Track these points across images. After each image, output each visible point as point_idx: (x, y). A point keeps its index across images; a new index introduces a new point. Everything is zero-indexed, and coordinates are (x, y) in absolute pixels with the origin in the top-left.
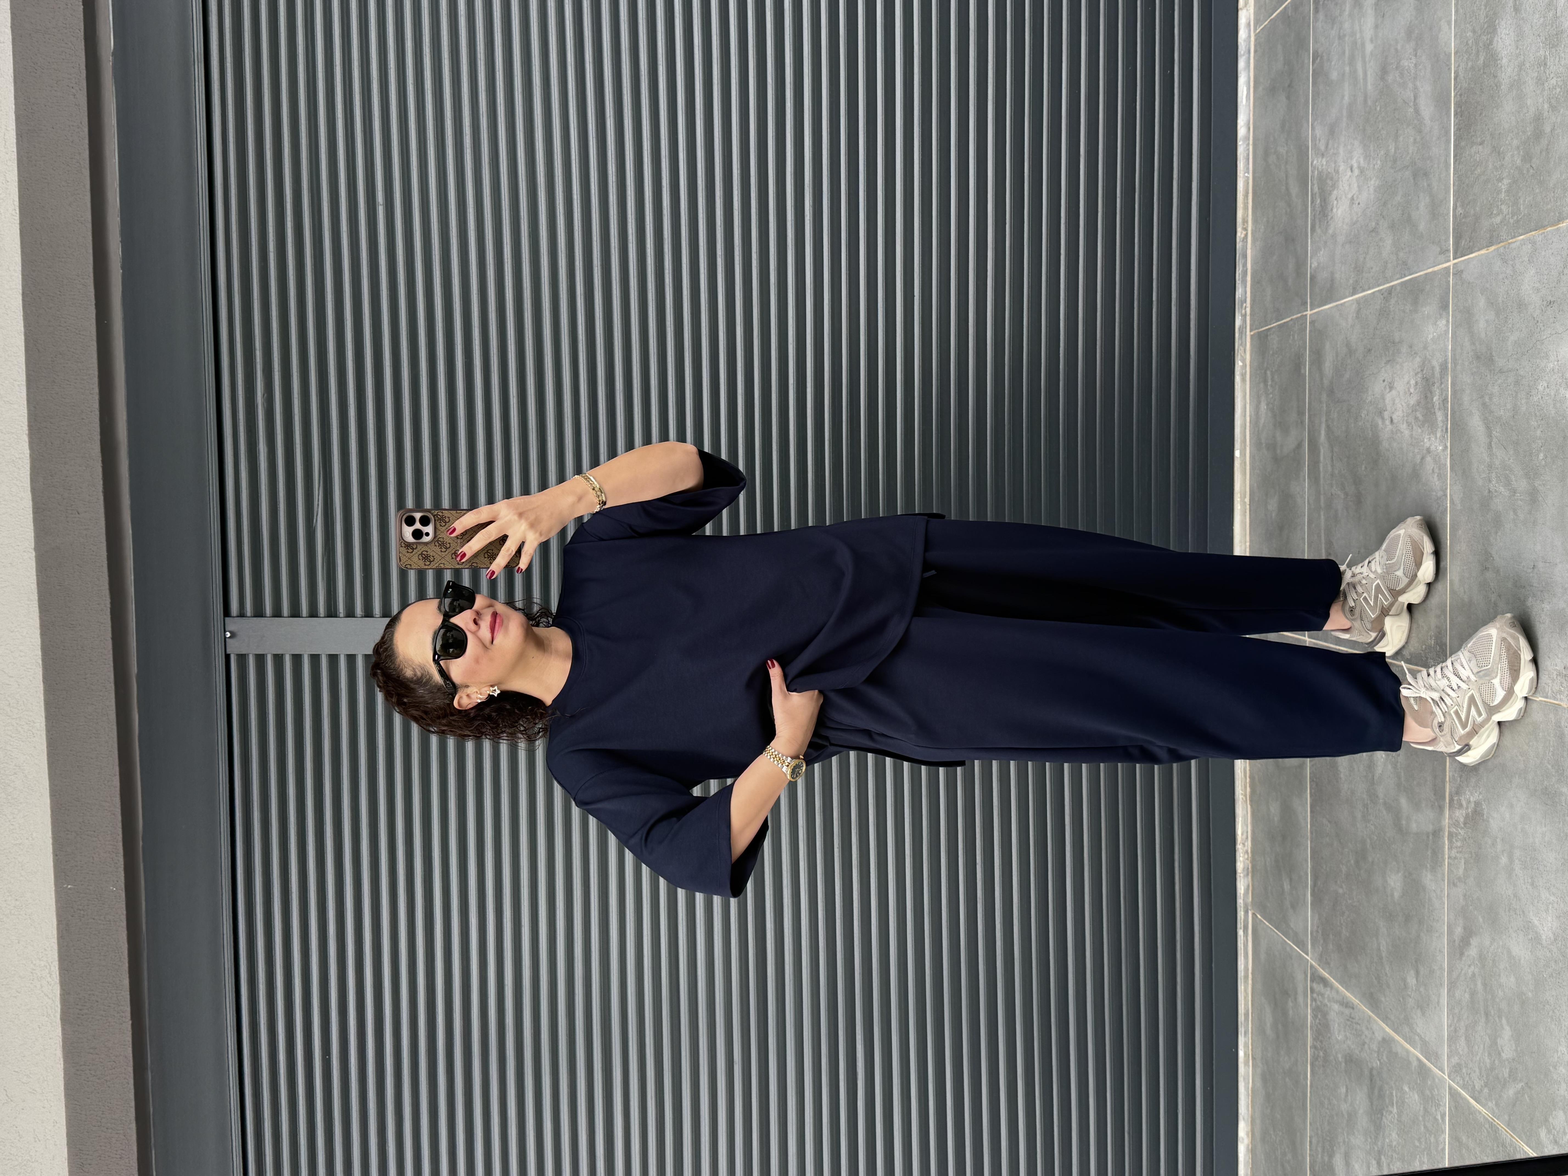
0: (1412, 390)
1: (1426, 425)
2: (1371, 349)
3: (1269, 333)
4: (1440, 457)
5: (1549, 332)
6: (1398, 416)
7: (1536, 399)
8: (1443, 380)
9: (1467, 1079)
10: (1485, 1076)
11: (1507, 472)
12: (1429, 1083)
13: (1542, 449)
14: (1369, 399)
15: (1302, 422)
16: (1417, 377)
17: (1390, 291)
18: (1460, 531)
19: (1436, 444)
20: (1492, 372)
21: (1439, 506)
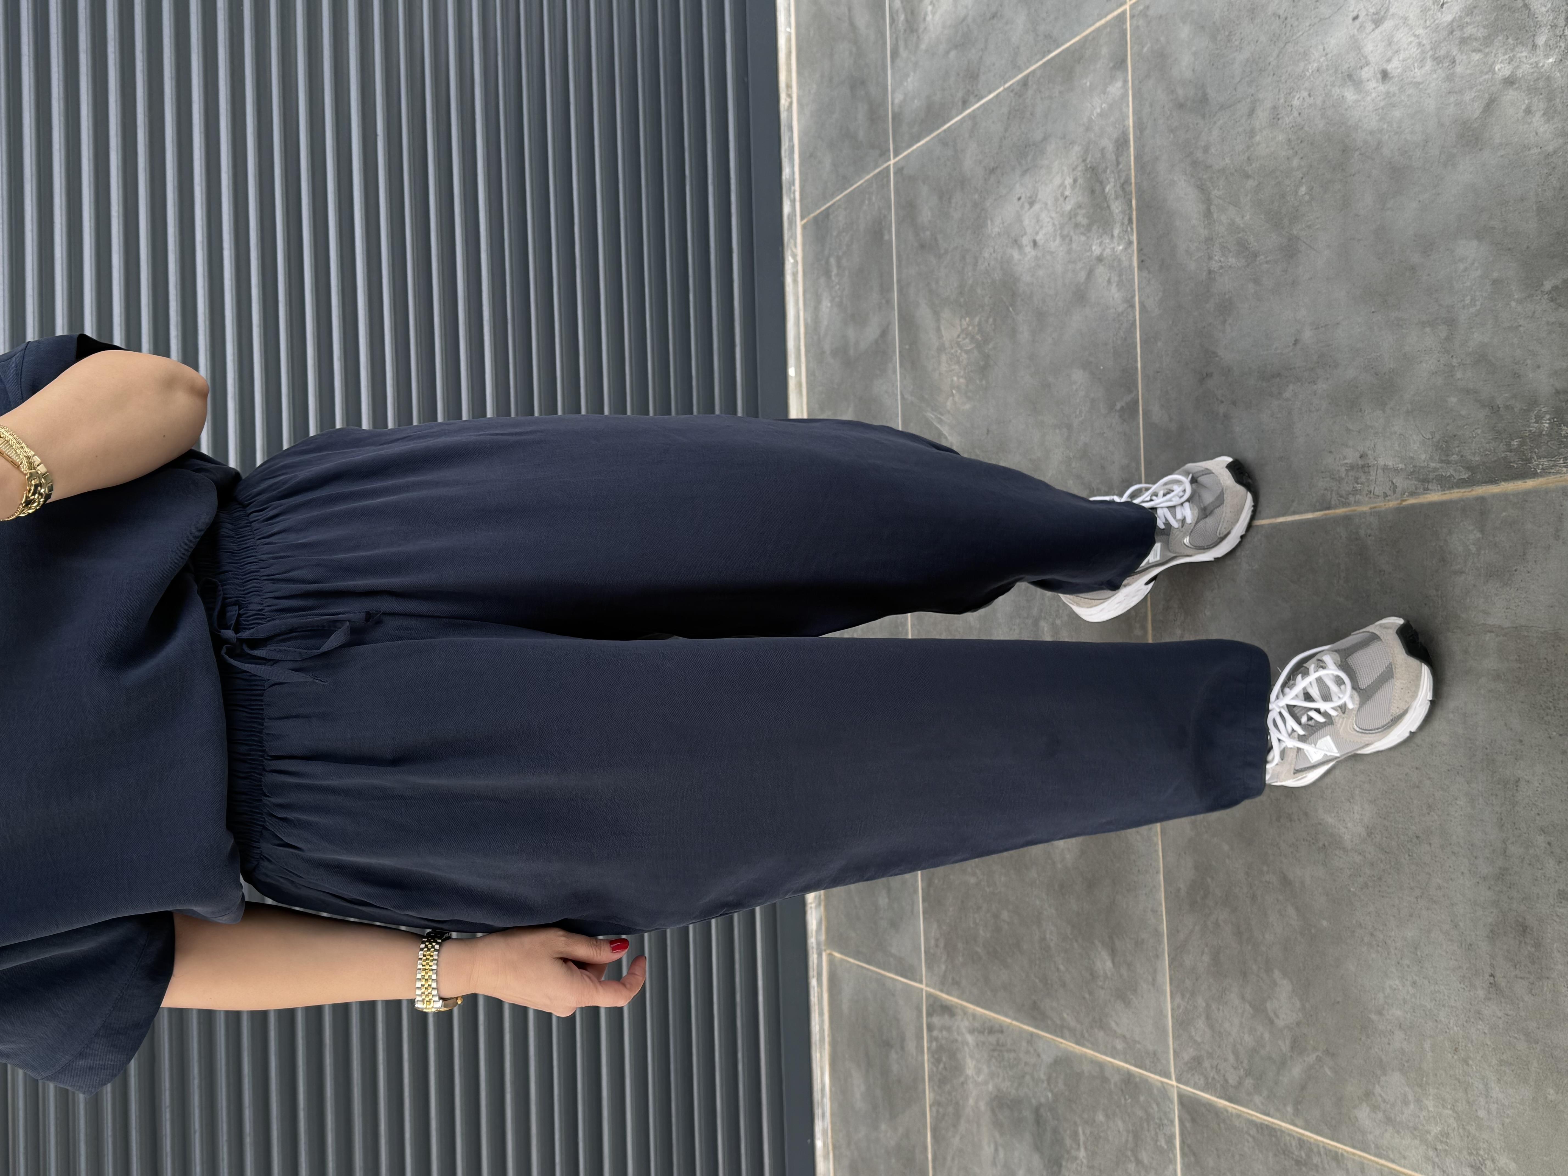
0: (1067, 193)
1: (1095, 227)
2: (997, 167)
3: (831, 211)
4: (1120, 259)
5: (1307, 24)
6: (1045, 234)
7: (1287, 120)
8: (1121, 159)
9: (1212, 1074)
10: (1246, 1061)
11: (1240, 235)
12: (1142, 1098)
13: (1304, 180)
14: (997, 230)
15: (889, 302)
16: (1075, 172)
17: (1025, 82)
18: (1160, 344)
19: (1112, 246)
20: (1207, 116)
21: (1122, 324)
